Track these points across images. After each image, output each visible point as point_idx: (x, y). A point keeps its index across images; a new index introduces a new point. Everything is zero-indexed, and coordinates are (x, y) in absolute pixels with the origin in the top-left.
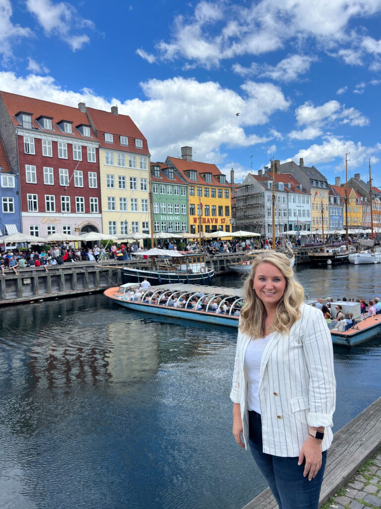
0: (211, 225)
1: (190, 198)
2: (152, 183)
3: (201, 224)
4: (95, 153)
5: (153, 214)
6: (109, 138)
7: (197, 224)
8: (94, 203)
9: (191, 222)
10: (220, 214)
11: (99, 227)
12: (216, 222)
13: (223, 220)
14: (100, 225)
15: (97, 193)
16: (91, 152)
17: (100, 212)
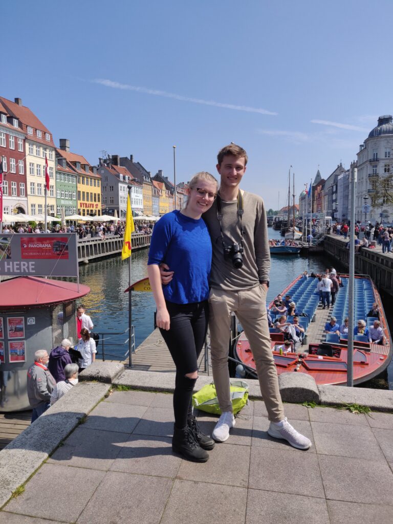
0: (90, 209)
1: (78, 185)
2: (56, 172)
3: (84, 208)
4: (22, 143)
5: (57, 199)
6: (30, 131)
7: (82, 208)
8: (22, 188)
9: (79, 207)
10: (95, 201)
11: (26, 209)
12: (93, 207)
13: (97, 205)
14: (26, 206)
15: (24, 179)
16: (20, 142)
17: (26, 195)
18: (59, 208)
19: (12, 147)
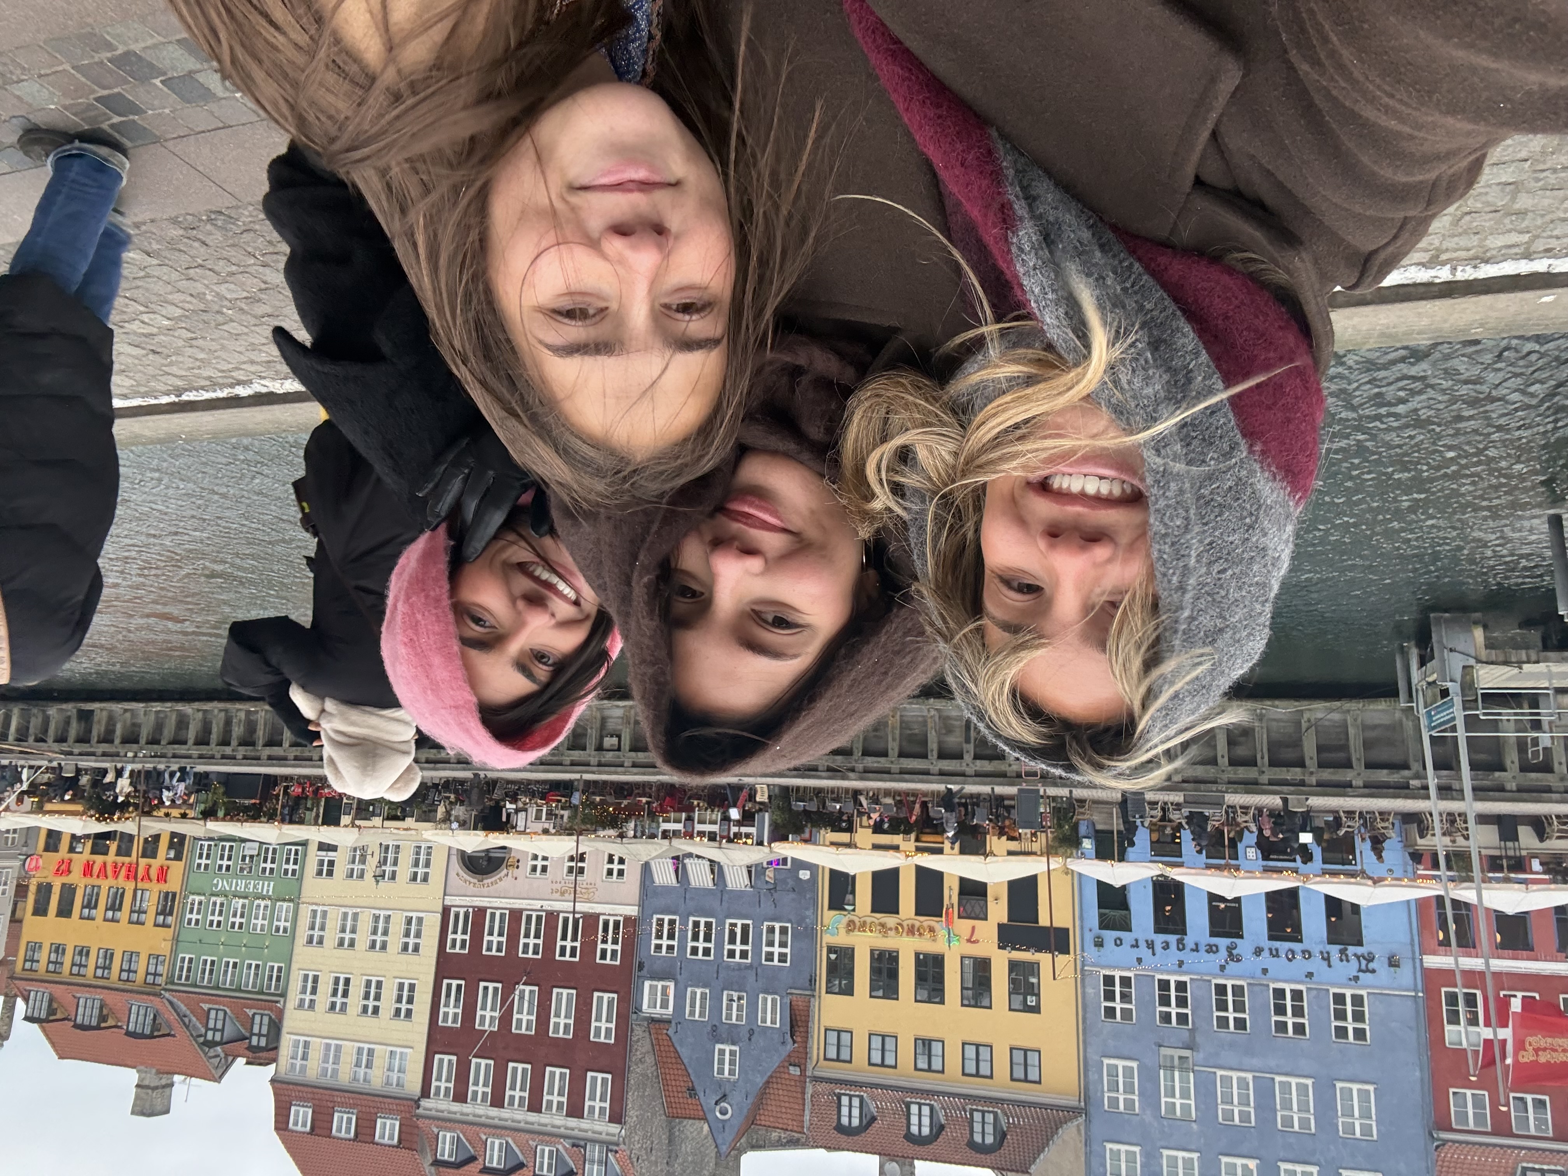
0: (111, 857)
1: (165, 948)
2: (283, 995)
3: (143, 862)
4: (434, 1084)
5: (295, 899)
6: (388, 1130)
7: (157, 862)
8: (459, 937)
9: (177, 869)
10: (68, 892)
11: (456, 866)
12: (89, 866)
13: (64, 869)
14: (452, 874)
15: (446, 966)
16: (443, 1083)
17: (446, 911)
18: (291, 867)
19: (481, 1066)
